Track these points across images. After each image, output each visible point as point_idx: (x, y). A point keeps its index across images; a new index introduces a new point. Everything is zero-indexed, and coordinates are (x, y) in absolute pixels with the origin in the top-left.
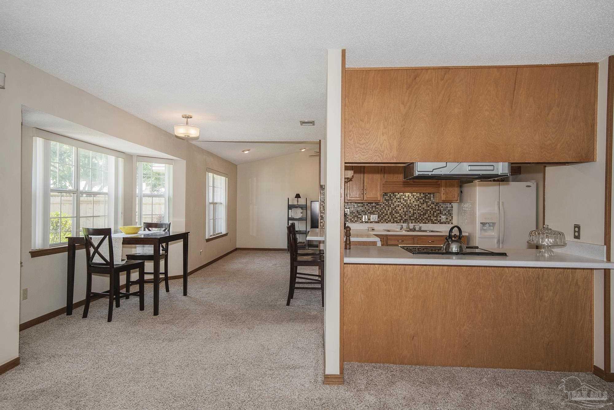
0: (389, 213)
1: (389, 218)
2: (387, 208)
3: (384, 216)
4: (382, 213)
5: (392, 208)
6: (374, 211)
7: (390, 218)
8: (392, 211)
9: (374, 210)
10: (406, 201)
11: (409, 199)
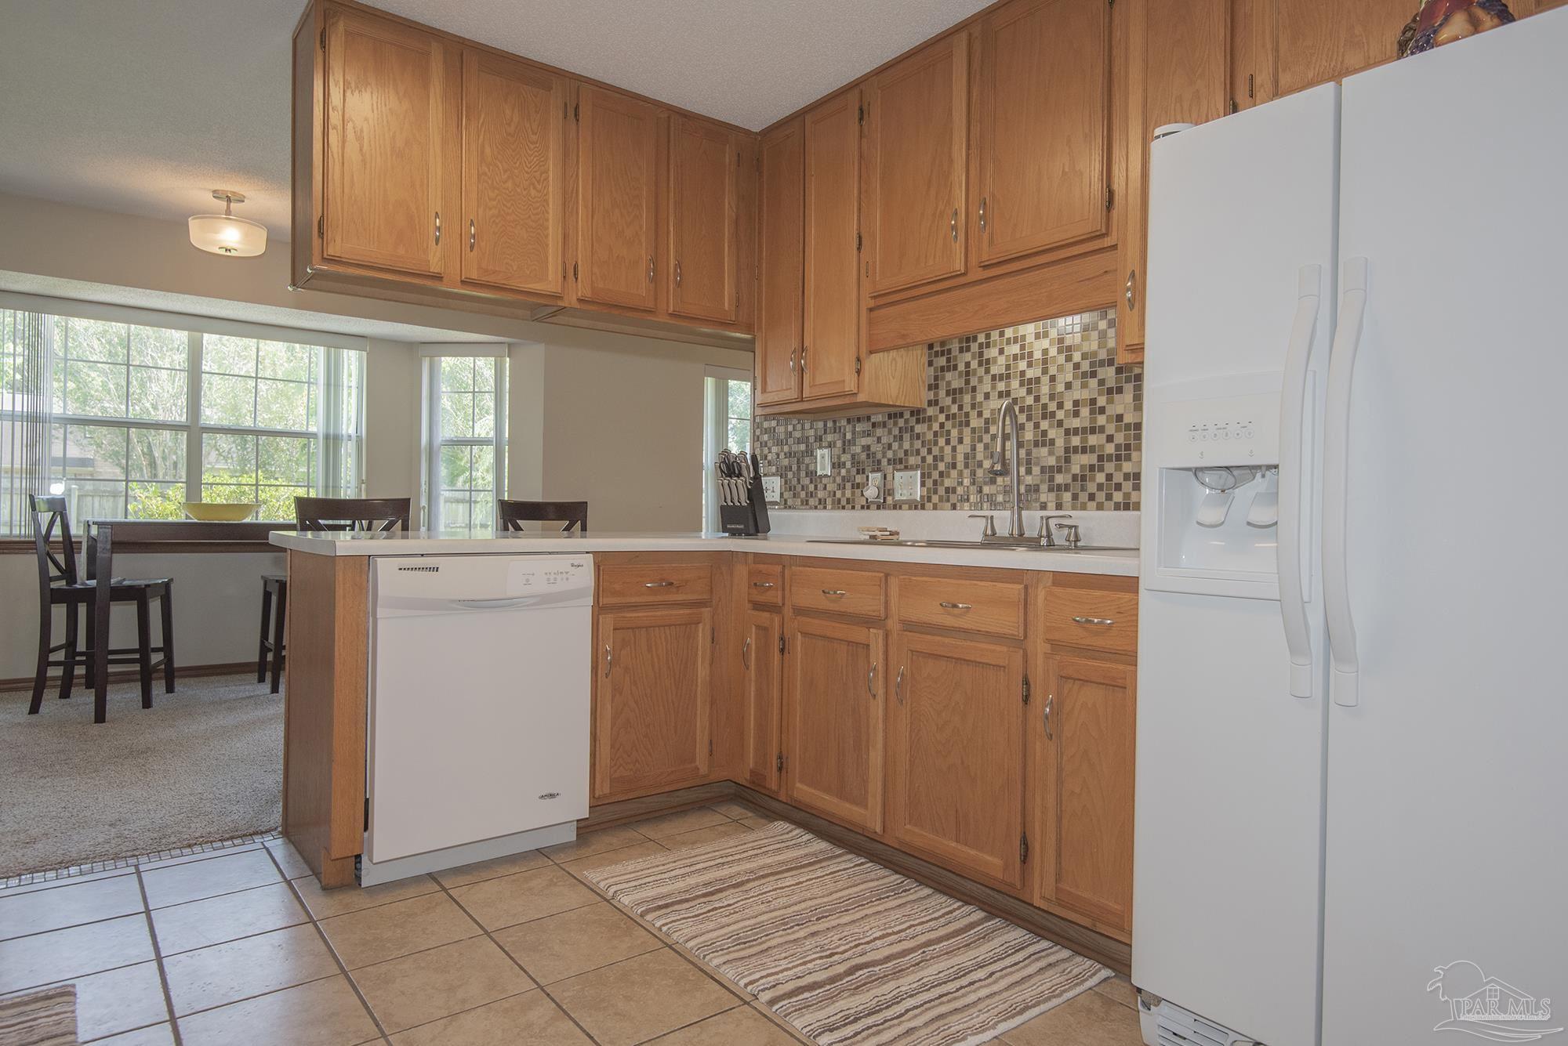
0: (960, 458)
1: (961, 483)
2: (954, 433)
3: (941, 474)
4: (935, 458)
5: (974, 430)
6: (906, 452)
7: (966, 482)
8: (974, 448)
9: (906, 445)
10: (1031, 384)
11: (1045, 371)
